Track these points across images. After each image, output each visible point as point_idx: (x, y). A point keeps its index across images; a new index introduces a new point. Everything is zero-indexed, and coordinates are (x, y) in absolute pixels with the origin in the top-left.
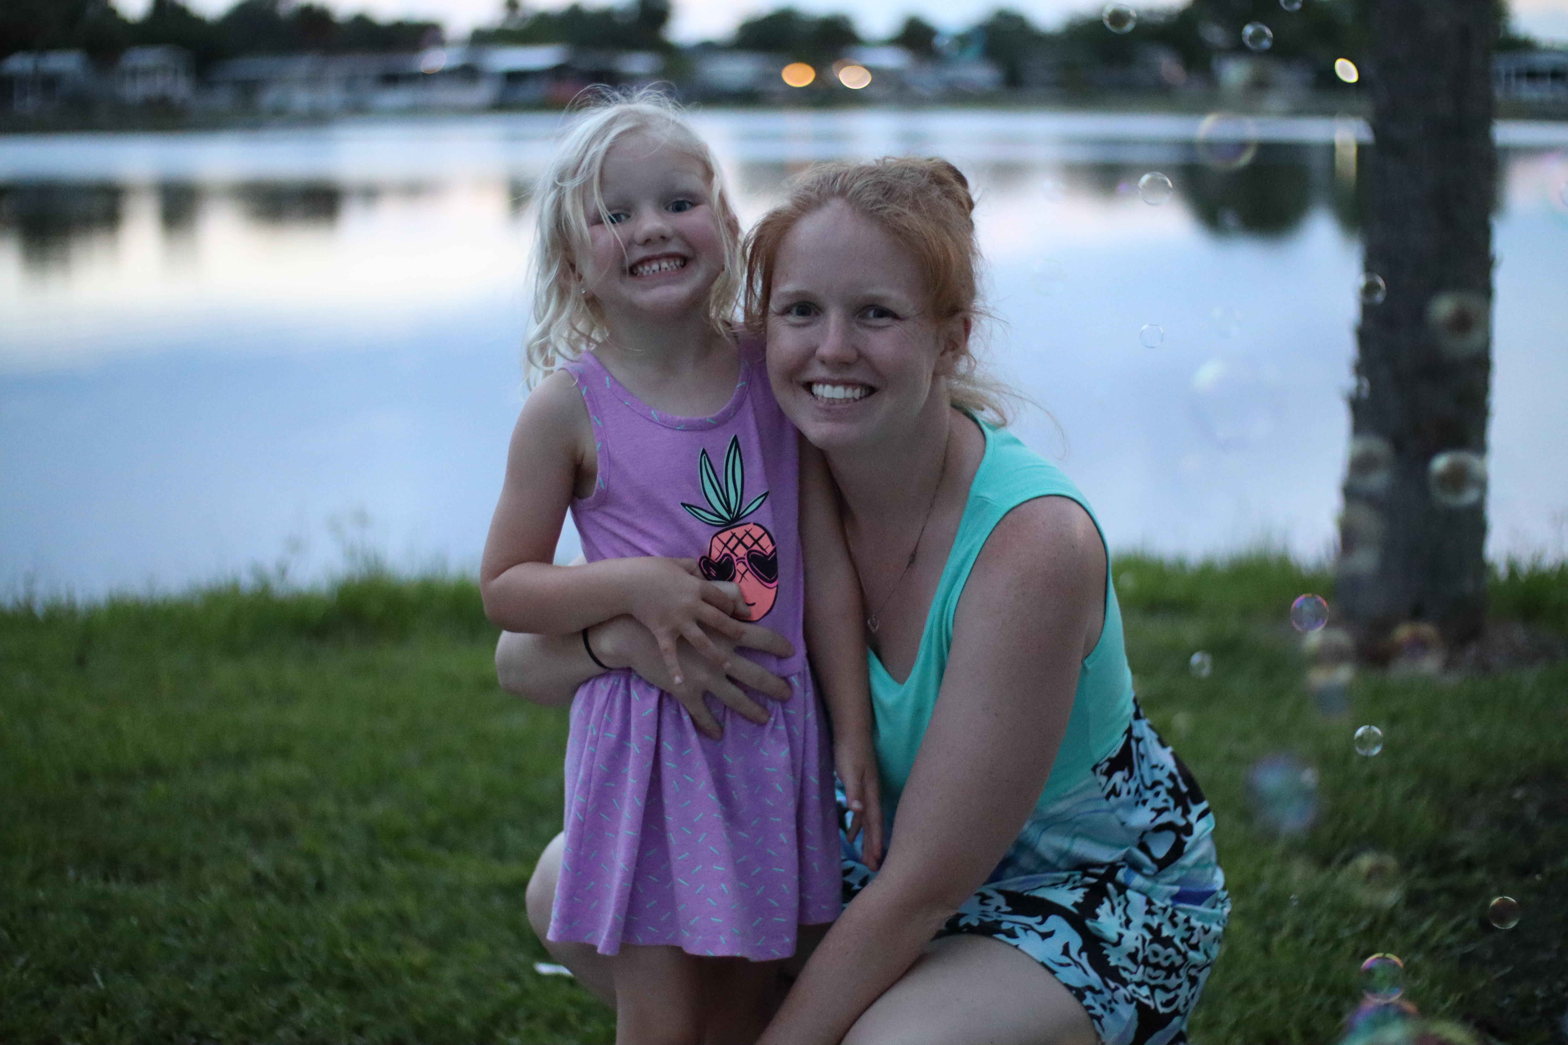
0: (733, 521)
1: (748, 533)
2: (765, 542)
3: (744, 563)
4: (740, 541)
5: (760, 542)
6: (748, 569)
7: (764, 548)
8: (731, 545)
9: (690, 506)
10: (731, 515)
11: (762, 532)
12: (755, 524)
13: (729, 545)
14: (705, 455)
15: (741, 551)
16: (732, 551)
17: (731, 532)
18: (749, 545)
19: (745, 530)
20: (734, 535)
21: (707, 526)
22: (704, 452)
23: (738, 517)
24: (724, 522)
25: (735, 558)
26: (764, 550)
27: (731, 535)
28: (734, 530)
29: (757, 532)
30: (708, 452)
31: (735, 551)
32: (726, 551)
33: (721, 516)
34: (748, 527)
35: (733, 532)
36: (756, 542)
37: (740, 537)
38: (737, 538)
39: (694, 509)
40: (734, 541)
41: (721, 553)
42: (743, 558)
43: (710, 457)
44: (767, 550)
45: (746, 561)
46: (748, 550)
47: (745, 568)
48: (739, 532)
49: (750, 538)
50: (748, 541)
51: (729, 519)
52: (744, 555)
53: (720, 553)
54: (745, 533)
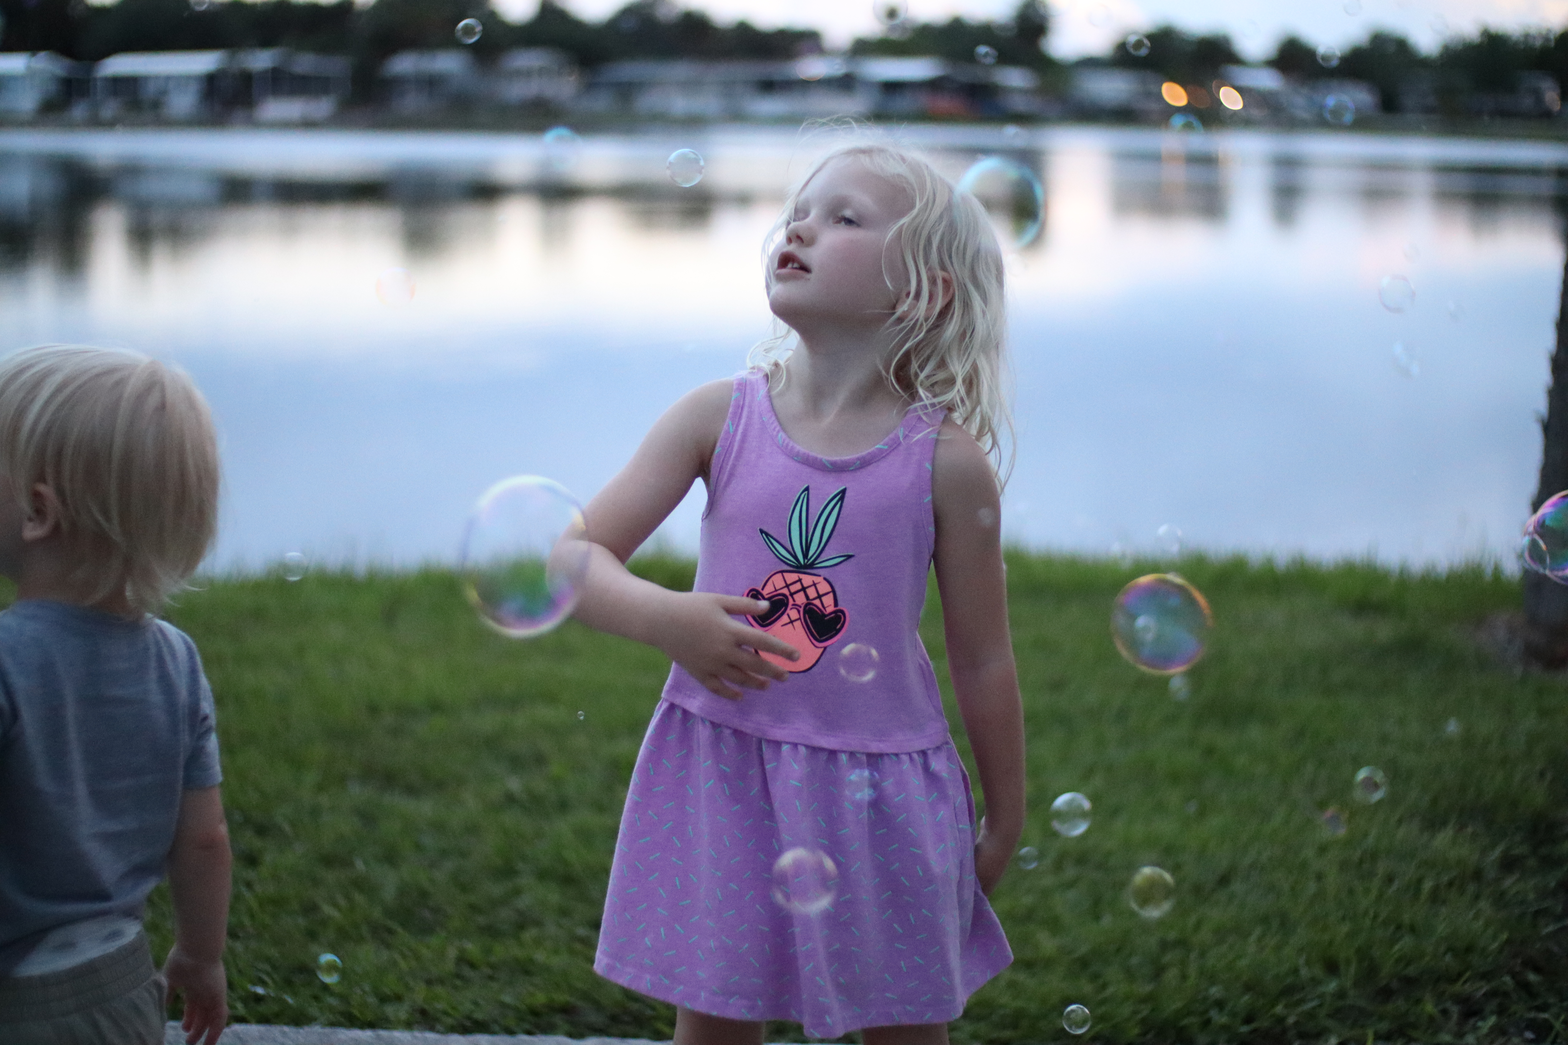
0: (807, 567)
1: (814, 585)
2: (828, 600)
3: (799, 612)
4: (804, 589)
5: (824, 599)
6: (800, 619)
7: (825, 606)
8: (793, 588)
9: (767, 535)
10: (806, 561)
11: (829, 589)
12: (825, 579)
13: (791, 587)
14: (806, 492)
15: (800, 599)
16: (792, 594)
17: (799, 577)
18: (811, 597)
19: (813, 581)
20: (800, 580)
21: (777, 560)
22: (807, 489)
23: (811, 566)
24: (796, 564)
25: (791, 602)
26: (824, 608)
27: (797, 579)
28: (802, 576)
29: (824, 588)
30: (810, 490)
31: (795, 596)
32: (785, 591)
33: (795, 557)
34: (817, 579)
35: (801, 578)
36: (819, 597)
37: (805, 585)
38: (802, 584)
39: (770, 538)
40: (798, 586)
41: (776, 590)
42: (800, 607)
43: (810, 496)
44: (827, 609)
45: (801, 610)
46: (808, 601)
47: (798, 617)
48: (807, 580)
49: (814, 590)
50: (812, 593)
51: (802, 562)
52: (802, 604)
53: (774, 590)
54: (811, 583)
